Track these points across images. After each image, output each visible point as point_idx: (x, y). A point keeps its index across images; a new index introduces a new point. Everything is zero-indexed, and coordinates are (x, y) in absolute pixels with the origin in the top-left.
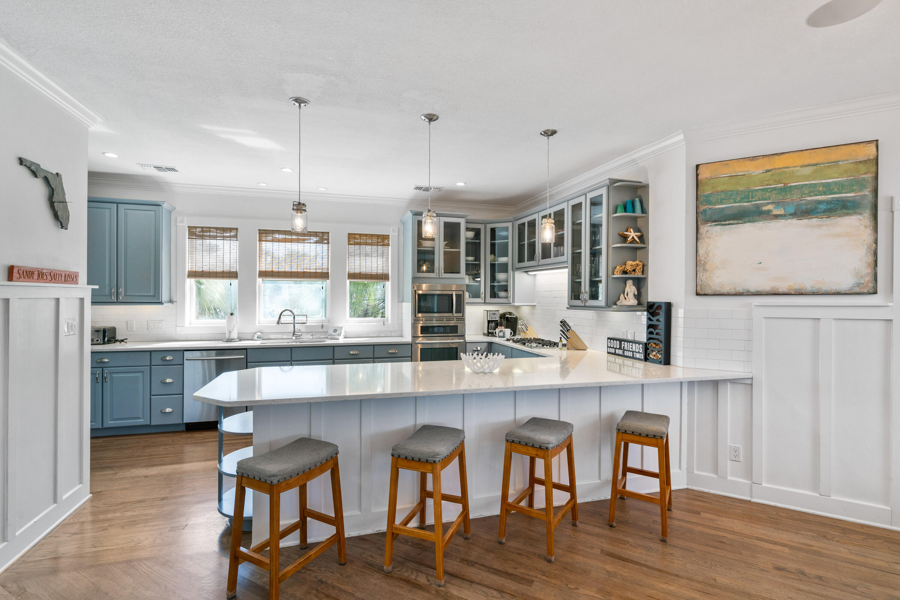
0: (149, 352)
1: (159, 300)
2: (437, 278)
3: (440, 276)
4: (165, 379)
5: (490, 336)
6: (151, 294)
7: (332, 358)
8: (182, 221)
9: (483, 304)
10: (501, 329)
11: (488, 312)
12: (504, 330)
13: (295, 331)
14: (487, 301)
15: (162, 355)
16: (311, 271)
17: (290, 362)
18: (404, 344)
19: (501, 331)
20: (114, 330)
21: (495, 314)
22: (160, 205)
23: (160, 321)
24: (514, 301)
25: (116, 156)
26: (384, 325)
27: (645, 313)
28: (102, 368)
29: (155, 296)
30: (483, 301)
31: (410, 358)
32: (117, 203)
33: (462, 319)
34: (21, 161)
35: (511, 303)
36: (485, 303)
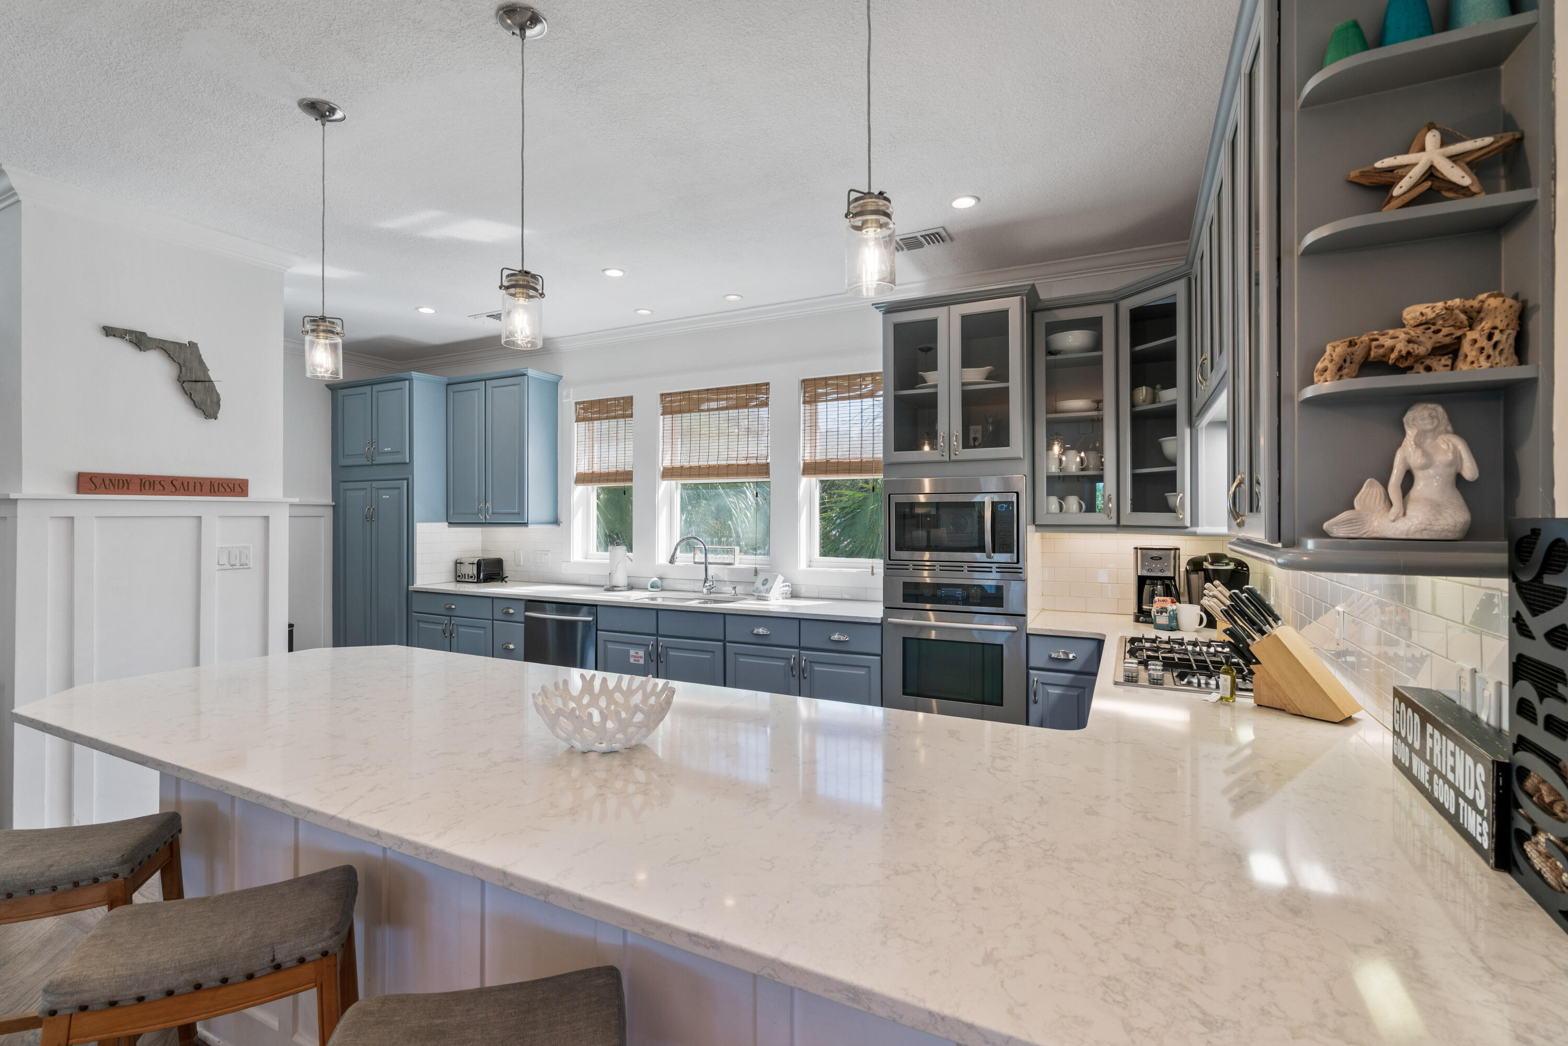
0: (491, 599)
1: (523, 520)
2: (945, 462)
3: (953, 457)
4: (510, 644)
5: (1142, 622)
6: (516, 511)
7: (722, 638)
8: (568, 397)
9: (1115, 529)
10: (1163, 605)
11: (1139, 551)
12: (1170, 607)
13: (707, 579)
14: (1123, 522)
15: (507, 604)
16: (739, 462)
17: (655, 638)
18: (866, 624)
19: (1163, 611)
20: (499, 563)
21: (1161, 558)
22: (525, 375)
23: (546, 553)
24: (1194, 521)
25: (433, 311)
26: (873, 574)
27: (1503, 584)
28: (450, 616)
29: (519, 514)
30: (1114, 522)
31: (879, 658)
32: (485, 380)
33: (1016, 570)
34: (109, 331)
35: (1187, 527)
36: (1119, 527)
